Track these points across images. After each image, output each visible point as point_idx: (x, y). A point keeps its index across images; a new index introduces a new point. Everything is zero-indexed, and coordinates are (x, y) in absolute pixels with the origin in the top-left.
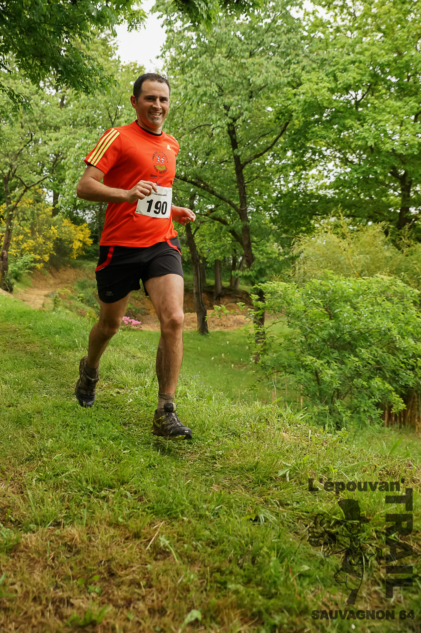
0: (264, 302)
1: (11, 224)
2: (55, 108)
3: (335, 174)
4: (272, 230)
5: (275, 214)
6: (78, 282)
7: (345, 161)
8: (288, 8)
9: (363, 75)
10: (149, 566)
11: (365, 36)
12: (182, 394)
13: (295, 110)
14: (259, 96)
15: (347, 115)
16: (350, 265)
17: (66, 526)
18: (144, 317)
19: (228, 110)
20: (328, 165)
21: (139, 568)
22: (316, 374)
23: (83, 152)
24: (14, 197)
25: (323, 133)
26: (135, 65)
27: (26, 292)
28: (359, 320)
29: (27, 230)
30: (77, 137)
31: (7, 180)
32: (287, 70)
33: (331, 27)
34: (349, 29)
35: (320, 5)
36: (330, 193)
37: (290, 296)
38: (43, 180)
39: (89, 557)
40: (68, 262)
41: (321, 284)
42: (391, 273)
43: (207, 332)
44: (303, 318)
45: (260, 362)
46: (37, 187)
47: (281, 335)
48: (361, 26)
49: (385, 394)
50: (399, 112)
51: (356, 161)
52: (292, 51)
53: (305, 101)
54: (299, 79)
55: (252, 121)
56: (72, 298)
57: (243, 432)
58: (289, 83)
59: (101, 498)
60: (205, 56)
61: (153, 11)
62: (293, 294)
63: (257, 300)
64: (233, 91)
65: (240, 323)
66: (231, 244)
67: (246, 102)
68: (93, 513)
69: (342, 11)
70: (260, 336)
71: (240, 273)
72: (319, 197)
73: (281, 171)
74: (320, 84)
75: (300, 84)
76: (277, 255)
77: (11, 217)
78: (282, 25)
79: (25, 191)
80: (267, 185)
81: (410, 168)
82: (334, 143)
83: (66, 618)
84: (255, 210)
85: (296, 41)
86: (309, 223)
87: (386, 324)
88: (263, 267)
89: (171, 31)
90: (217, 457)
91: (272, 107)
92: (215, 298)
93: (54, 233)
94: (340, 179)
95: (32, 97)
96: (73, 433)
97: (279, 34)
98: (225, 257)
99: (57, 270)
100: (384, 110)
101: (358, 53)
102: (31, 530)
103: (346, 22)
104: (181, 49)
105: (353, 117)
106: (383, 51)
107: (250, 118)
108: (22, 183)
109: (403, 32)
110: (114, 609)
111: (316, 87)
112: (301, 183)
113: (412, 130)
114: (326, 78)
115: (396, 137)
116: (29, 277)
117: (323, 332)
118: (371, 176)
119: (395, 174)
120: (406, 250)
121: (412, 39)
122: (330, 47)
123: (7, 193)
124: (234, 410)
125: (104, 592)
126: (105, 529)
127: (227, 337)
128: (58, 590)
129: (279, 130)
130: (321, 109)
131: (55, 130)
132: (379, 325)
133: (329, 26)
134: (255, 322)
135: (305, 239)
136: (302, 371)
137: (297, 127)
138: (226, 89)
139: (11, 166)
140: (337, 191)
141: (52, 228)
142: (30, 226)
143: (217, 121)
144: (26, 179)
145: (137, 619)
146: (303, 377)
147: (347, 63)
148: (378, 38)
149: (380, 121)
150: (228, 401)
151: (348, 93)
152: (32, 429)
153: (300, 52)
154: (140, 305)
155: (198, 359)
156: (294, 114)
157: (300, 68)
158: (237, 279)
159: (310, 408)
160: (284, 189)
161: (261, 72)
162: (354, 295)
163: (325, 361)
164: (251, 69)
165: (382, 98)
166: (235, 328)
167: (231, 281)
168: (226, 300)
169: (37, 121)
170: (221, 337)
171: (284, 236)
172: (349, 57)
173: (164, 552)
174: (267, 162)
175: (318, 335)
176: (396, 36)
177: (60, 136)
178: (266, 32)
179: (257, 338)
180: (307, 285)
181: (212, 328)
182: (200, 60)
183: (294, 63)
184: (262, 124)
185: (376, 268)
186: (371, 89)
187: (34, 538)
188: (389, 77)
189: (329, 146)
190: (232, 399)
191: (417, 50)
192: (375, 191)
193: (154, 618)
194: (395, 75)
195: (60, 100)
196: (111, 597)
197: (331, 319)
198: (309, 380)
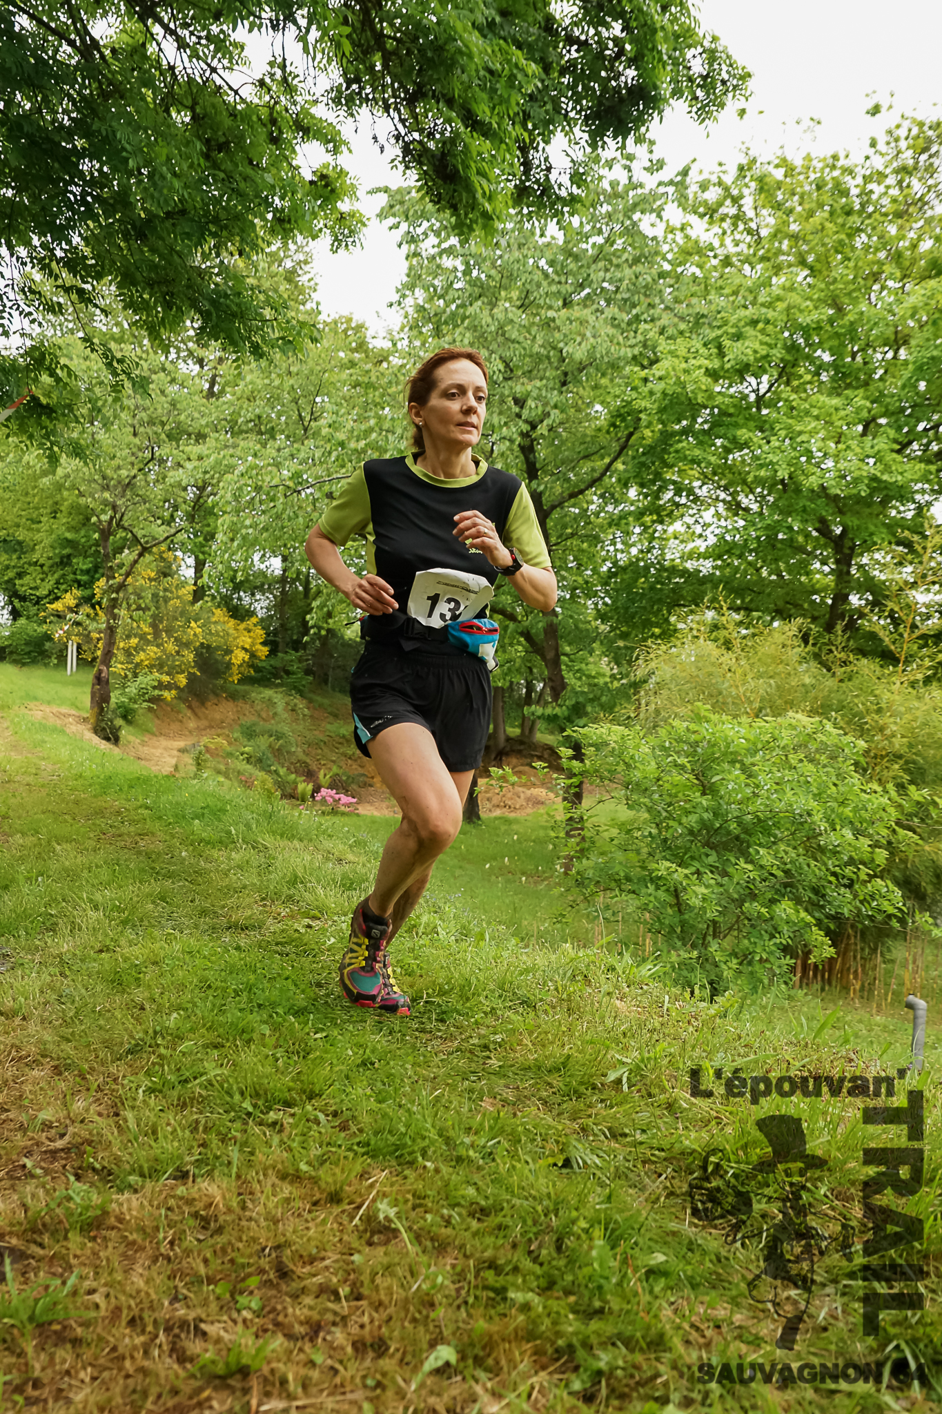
0: (582, 761)
1: (115, 617)
2: (196, 398)
3: (717, 531)
4: (598, 634)
5: (605, 604)
6: (241, 725)
7: (735, 508)
8: (636, 216)
9: (770, 346)
10: (356, 1258)
11: (776, 274)
12: (429, 930)
13: (646, 409)
14: (580, 382)
15: (741, 422)
16: (738, 696)
17: (199, 1180)
18: (363, 791)
19: (522, 407)
20: (703, 513)
21: (336, 1261)
22: (676, 894)
23: (250, 482)
24: (121, 566)
25: (697, 452)
26: (349, 320)
27: (143, 744)
28: (755, 795)
29: (147, 629)
30: (238, 452)
31: (106, 533)
32: (632, 334)
33: (715, 257)
34: (747, 260)
35: (695, 213)
36: (706, 567)
37: (631, 752)
38: (174, 535)
39: (240, 1240)
40: (223, 689)
41: (688, 729)
42: (812, 712)
43: (479, 818)
44: (654, 791)
45: (574, 871)
46: (163, 547)
47: (614, 823)
48: (770, 255)
49: (799, 931)
50: (834, 418)
51: (755, 507)
52: (642, 297)
53: (664, 394)
54: (655, 353)
55: (565, 429)
56: (230, 755)
57: (541, 1000)
58: (634, 358)
59: (269, 1126)
60: (479, 303)
61: (382, 215)
62: (637, 747)
63: (570, 759)
64: (530, 372)
65: (538, 802)
66: (522, 658)
67: (556, 392)
68: (252, 1153)
69: (735, 225)
70: (574, 825)
71: (539, 710)
72: (685, 573)
73: (617, 525)
74: (692, 362)
75: (653, 362)
76: (608, 680)
77: (114, 603)
78: (624, 249)
79: (141, 555)
80: (592, 549)
81: (853, 522)
82: (715, 474)
83: (191, 1360)
84: (568, 596)
85: (649, 279)
86: (667, 620)
87: (802, 802)
88: (581, 699)
89: (416, 254)
90: (492, 1046)
91: (602, 403)
92: (493, 756)
93: (195, 635)
94: (726, 541)
95: (154, 377)
96: (218, 1002)
97: (618, 266)
98: (511, 683)
99: (203, 703)
100: (807, 413)
101: (763, 305)
102: (130, 1186)
103: (743, 247)
104: (435, 290)
105: (752, 424)
106: (808, 303)
107: (561, 423)
108: (136, 539)
109: (847, 267)
110: (286, 1344)
111: (684, 365)
112: (654, 547)
113: (858, 450)
114: (703, 351)
115: (830, 464)
116: (150, 715)
117: (690, 818)
118: (780, 536)
119: (824, 530)
120: (840, 671)
121: (862, 282)
122: (713, 292)
123: (106, 556)
124: (525, 958)
125: (267, 1309)
126: (273, 1185)
127: (515, 827)
128: (177, 1305)
129: (615, 446)
130: (693, 408)
131: (197, 441)
132: (791, 805)
133: (711, 254)
134: (565, 799)
135: (659, 649)
136: (651, 888)
137: (648, 442)
138: (518, 367)
139: (114, 508)
140: (719, 563)
141: (193, 624)
142: (150, 621)
143: (501, 427)
144: (143, 532)
145: (329, 1362)
146: (652, 899)
147: (742, 323)
148: (800, 279)
149: (800, 433)
150: (513, 942)
151: (743, 379)
152: (140, 995)
153: (657, 300)
154: (355, 769)
155: (461, 867)
156: (642, 416)
157: (657, 329)
158: (533, 722)
159: (664, 954)
160: (623, 559)
161: (583, 336)
162: (748, 750)
163: (694, 869)
164: (565, 330)
165: (805, 391)
166: (529, 810)
167: (522, 726)
168: (514, 761)
169: (163, 424)
170: (503, 828)
171: (621, 643)
172: (747, 313)
173: (387, 1229)
174: (593, 507)
175: (680, 824)
176: (833, 274)
177: (206, 452)
178: (594, 262)
179: (568, 828)
180: (662, 732)
181: (486, 812)
182: (470, 310)
183: (645, 321)
184: (585, 435)
185: (786, 702)
186: (786, 373)
187: (135, 1204)
188: (819, 352)
189: (705, 479)
190: (522, 939)
191: (870, 303)
192: (787, 563)
193: (363, 1359)
194: (830, 350)
195: (207, 386)
196: (281, 1318)
197: (704, 794)
198: (664, 904)
